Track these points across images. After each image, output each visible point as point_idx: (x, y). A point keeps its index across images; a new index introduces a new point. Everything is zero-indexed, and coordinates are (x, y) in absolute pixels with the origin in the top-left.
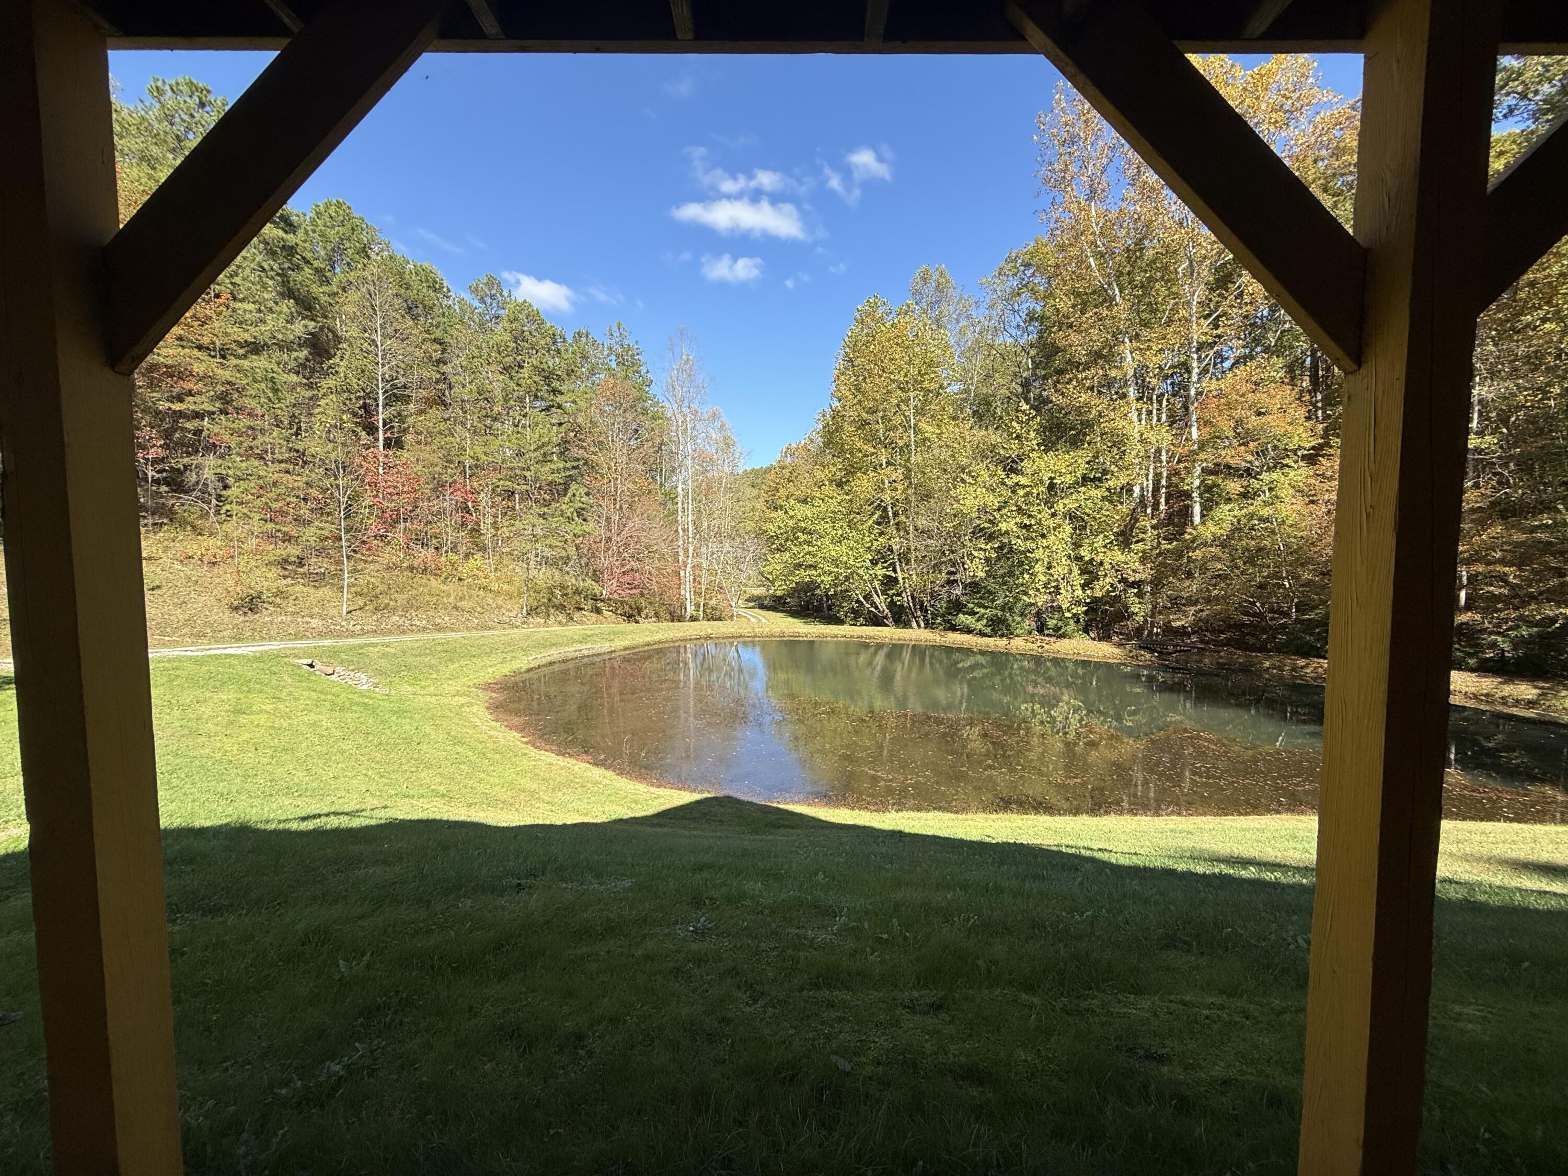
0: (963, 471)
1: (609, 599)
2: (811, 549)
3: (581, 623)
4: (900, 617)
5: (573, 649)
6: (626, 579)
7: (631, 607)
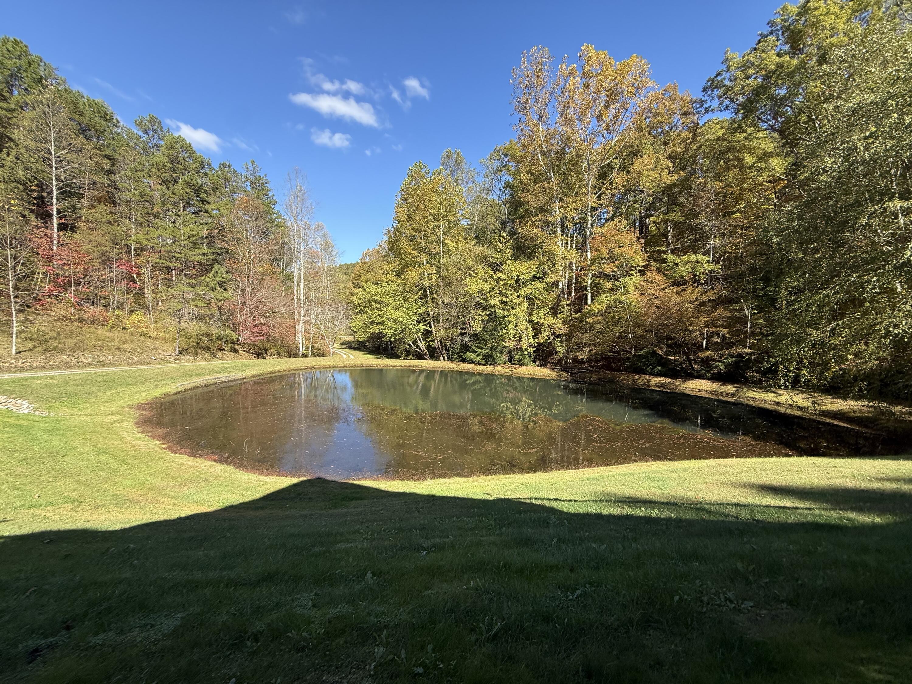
0: (470, 269)
1: (244, 343)
2: (380, 313)
3: (222, 359)
4: (433, 354)
5: (214, 377)
6: (256, 329)
7: (260, 348)
